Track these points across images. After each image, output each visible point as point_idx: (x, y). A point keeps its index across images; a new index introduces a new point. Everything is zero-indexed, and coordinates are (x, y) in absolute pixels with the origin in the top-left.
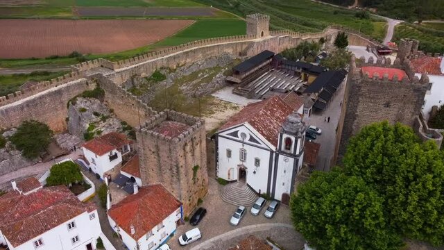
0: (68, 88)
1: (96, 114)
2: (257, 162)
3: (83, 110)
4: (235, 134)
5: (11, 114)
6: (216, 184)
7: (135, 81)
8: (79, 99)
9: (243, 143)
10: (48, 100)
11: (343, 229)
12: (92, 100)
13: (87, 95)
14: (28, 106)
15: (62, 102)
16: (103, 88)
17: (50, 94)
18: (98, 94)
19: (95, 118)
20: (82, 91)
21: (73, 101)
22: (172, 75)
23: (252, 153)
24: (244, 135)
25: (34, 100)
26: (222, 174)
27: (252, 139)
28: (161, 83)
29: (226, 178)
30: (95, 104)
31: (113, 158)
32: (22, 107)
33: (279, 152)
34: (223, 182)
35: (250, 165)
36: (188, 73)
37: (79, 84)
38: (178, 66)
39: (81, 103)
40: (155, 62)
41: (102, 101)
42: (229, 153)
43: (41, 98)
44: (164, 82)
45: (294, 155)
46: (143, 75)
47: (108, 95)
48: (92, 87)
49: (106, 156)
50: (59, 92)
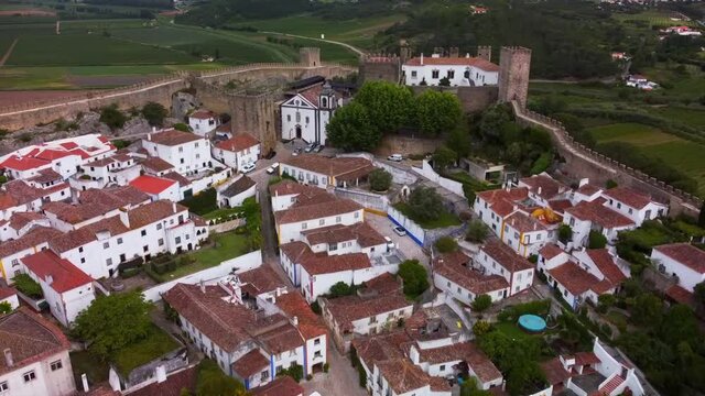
0: (173, 84)
1: (192, 105)
2: (307, 119)
3: (184, 100)
4: (292, 103)
5: (140, 96)
6: (281, 144)
8: (179, 94)
9: (298, 108)
10: (161, 90)
11: (349, 126)
12: (188, 94)
13: (185, 91)
15: (168, 94)
16: (195, 87)
17: (161, 87)
18: (191, 91)
19: (191, 108)
20: (181, 88)
21: (176, 94)
23: (304, 113)
24: (298, 102)
26: (285, 136)
27: (303, 104)
29: (287, 138)
30: (190, 98)
31: (211, 123)
32: (145, 93)
33: (321, 109)
34: (286, 142)
35: (303, 123)
37: (179, 84)
39: (181, 96)
41: (195, 96)
42: (289, 117)
45: (329, 110)
46: (221, 83)
47: (199, 92)
48: (188, 86)
49: (207, 121)
50: (167, 86)
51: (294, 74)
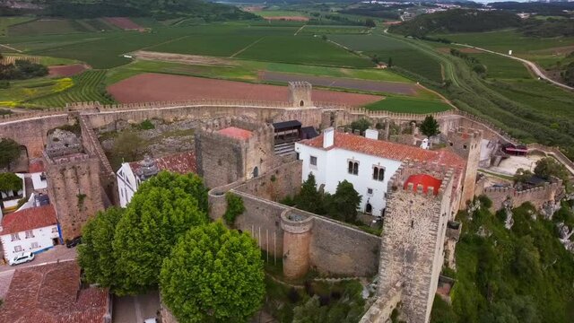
0: (49, 119)
1: (68, 145)
3: (56, 140)
7: (118, 125)
10: (30, 126)
12: (69, 133)
13: (67, 128)
14: (11, 127)
15: (42, 131)
16: (81, 125)
17: (31, 122)
18: (75, 129)
20: (62, 124)
21: (51, 132)
22: (164, 126)
25: (16, 124)
28: (146, 131)
30: (71, 137)
36: (186, 128)
37: (60, 119)
38: (176, 120)
39: (57, 134)
40: (146, 112)
41: (78, 137)
43: (23, 123)
44: (151, 131)
46: (130, 121)
48: (72, 122)
50: (40, 122)
51: (265, 115)
